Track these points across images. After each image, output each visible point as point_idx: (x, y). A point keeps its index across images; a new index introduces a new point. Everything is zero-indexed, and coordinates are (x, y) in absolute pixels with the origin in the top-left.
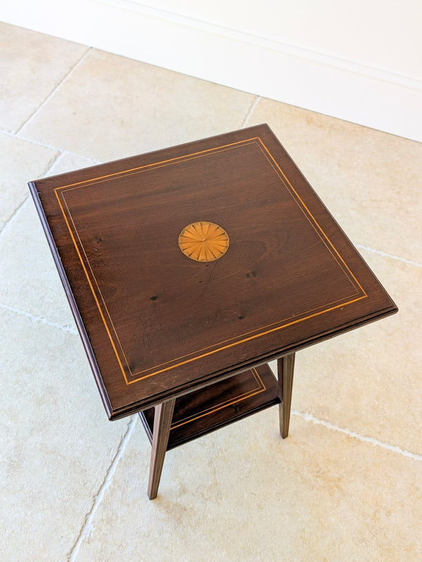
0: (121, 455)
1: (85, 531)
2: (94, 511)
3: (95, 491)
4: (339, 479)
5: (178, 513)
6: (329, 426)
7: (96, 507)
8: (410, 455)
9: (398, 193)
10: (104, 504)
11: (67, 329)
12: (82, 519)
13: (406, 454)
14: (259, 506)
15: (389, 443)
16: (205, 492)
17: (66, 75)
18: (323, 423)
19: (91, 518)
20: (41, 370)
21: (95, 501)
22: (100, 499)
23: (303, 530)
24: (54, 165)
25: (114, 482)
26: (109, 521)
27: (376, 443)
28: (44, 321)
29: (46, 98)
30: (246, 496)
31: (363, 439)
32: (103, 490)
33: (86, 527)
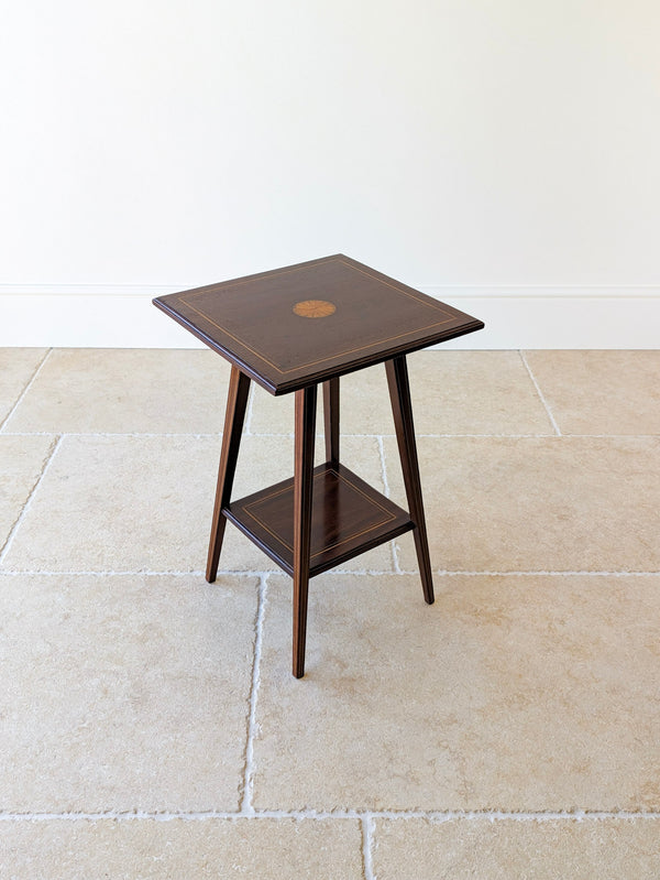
0: (259, 657)
1: (251, 732)
2: (253, 713)
3: (245, 695)
4: (500, 611)
5: (348, 685)
6: (467, 573)
7: (254, 709)
8: (559, 574)
9: (438, 390)
10: (263, 702)
11: (143, 573)
12: (243, 722)
13: (553, 574)
14: (430, 655)
15: (533, 571)
16: (368, 660)
17: (33, 375)
18: (459, 573)
19: (253, 720)
20: (130, 613)
21: (249, 703)
22: (255, 699)
23: (486, 659)
24: (57, 448)
25: (264, 681)
26: (275, 714)
27: (520, 574)
28: (113, 573)
29: (19, 397)
30: (412, 650)
31: (505, 574)
32: (255, 692)
33: (252, 728)
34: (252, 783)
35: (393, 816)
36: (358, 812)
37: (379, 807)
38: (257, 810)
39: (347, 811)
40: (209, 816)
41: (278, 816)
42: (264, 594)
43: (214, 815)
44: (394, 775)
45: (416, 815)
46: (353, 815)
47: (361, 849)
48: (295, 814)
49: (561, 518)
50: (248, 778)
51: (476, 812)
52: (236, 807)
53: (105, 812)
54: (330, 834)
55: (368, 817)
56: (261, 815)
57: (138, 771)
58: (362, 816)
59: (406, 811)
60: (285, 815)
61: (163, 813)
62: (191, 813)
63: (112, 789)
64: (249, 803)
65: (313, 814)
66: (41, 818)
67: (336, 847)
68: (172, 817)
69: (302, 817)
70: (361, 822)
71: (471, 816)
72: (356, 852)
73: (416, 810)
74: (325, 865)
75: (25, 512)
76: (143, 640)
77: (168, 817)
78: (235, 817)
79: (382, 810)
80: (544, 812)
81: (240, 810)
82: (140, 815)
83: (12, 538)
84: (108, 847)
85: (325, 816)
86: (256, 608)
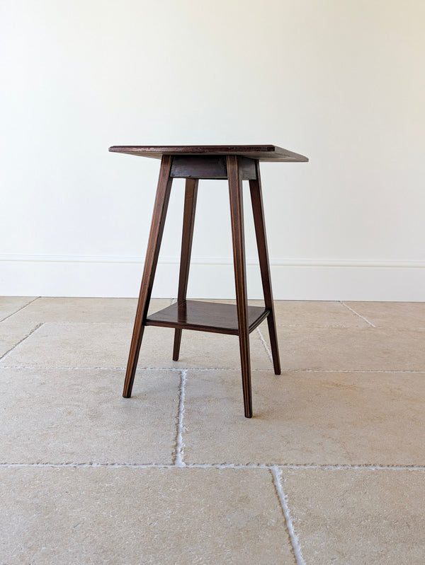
0: (184, 400)
1: (180, 430)
2: (181, 422)
4: (354, 385)
10: (187, 418)
11: (98, 368)
12: (173, 426)
13: (386, 372)
17: (27, 305)
20: (89, 383)
21: (178, 419)
22: (182, 417)
24: (41, 327)
26: (197, 423)
29: (17, 311)
32: (181, 414)
34: (183, 452)
35: (295, 467)
36: (267, 465)
37: (284, 463)
38: (187, 464)
39: (258, 465)
40: (149, 466)
41: (205, 466)
42: (184, 377)
43: (154, 465)
44: (292, 449)
45: (313, 467)
46: (263, 466)
47: (273, 482)
48: (218, 466)
49: (385, 353)
50: (179, 450)
51: (360, 466)
52: (171, 462)
53: (67, 464)
54: (247, 475)
55: (276, 468)
56: (191, 466)
57: (93, 446)
58: (271, 468)
59: (305, 465)
60: (209, 466)
61: (113, 464)
62: (135, 464)
63: (73, 453)
64: (181, 461)
65: (232, 466)
66: (14, 466)
67: (253, 480)
68: (120, 466)
69: (223, 467)
70: (270, 470)
71: (356, 468)
72: (270, 483)
73: (312, 464)
74: (245, 489)
75: (16, 347)
76: (98, 393)
77: (116, 466)
78: (170, 467)
79: (286, 465)
80: (412, 466)
81: (174, 464)
82: (95, 465)
83: (6, 356)
84: (68, 479)
85: (241, 467)
86: (179, 382)
